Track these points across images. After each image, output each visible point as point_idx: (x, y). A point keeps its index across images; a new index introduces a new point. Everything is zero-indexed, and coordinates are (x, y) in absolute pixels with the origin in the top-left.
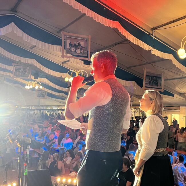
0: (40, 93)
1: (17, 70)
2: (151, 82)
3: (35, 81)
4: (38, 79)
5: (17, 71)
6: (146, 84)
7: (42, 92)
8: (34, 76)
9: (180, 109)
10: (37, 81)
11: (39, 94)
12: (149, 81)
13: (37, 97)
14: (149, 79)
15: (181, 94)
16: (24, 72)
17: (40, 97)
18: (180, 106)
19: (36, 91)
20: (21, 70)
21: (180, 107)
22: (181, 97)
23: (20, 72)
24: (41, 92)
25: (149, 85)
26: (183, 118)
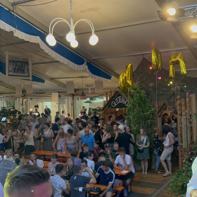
2: (16, 69)
6: (9, 71)
9: (52, 96)
12: (13, 68)
14: (14, 66)
15: (52, 79)
21: (52, 93)
22: (52, 83)
25: (14, 73)
26: (55, 106)
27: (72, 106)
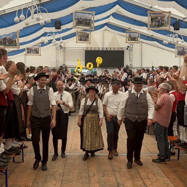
0: (182, 50)
1: (153, 19)
3: (175, 33)
4: (179, 30)
5: (153, 21)
7: (184, 49)
8: (174, 26)
10: (177, 34)
11: (180, 51)
13: (177, 55)
16: (162, 21)
17: (181, 55)
19: (176, 48)
20: (158, 19)
23: (157, 22)
24: (182, 48)
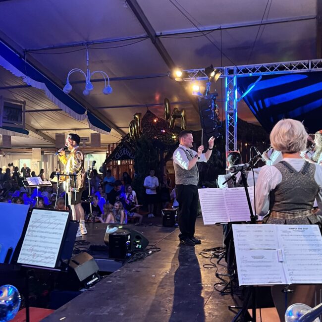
2: (10, 116)
6: (3, 118)
9: (32, 152)
12: (7, 114)
15: (37, 131)
18: (32, 148)
22: (37, 136)
26: (36, 165)
27: (58, 165)
